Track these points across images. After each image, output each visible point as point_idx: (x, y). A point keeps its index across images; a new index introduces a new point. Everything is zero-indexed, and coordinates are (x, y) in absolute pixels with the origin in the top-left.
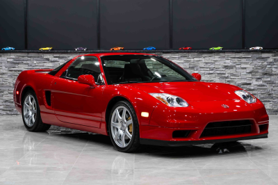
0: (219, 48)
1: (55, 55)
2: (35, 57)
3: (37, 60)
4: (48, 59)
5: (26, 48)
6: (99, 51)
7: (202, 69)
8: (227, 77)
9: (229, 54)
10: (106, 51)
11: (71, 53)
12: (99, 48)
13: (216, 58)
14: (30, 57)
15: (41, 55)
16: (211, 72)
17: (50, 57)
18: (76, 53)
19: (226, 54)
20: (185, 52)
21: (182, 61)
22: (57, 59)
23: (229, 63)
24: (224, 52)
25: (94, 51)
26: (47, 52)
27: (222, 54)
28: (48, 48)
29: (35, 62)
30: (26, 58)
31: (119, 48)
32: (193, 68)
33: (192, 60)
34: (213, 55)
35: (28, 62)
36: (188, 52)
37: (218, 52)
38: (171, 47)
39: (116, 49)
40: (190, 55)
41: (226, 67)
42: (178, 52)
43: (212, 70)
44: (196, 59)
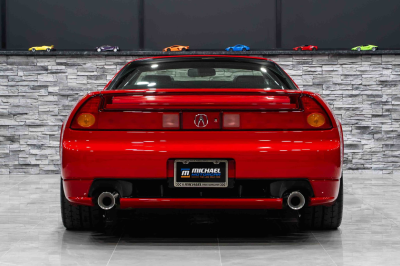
0: (370, 47)
1: (59, 61)
2: (20, 64)
3: (24, 70)
4: (45, 69)
5: (4, 47)
6: (141, 52)
7: (338, 87)
8: (385, 103)
9: (390, 59)
10: (155, 52)
11: (88, 56)
12: (142, 46)
13: (364, 65)
14: (12, 64)
15: (32, 59)
16: (354, 92)
17: (50, 63)
18: (99, 56)
19: (384, 59)
20: (305, 55)
21: (300, 72)
22: (63, 67)
23: (389, 74)
24: (380, 55)
25: (134, 52)
26: (44, 55)
27: (376, 59)
28: (44, 48)
29: (21, 73)
30: (5, 66)
31: (181, 47)
32: (320, 85)
33: (319, 69)
34: (358, 60)
35: (7, 73)
36: (312, 55)
37: (368, 54)
38: (279, 45)
39: (173, 49)
40: (315, 60)
41: (384, 83)
42: (290, 55)
43: (357, 89)
44: (325, 68)
